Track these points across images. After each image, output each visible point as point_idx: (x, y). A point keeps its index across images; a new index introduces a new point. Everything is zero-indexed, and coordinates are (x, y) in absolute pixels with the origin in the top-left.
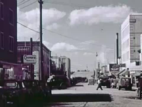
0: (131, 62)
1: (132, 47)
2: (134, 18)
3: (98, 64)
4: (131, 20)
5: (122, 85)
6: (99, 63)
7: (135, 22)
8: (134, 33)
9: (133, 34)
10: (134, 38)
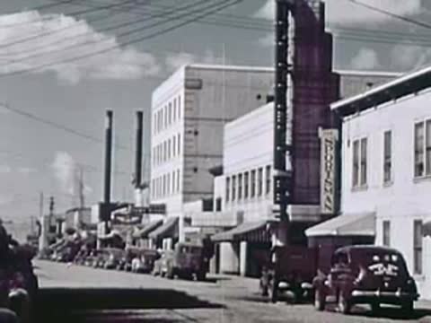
0: (185, 200)
1: (189, 159)
2: (196, 77)
3: (50, 200)
4: (190, 83)
5: (180, 266)
6: (52, 198)
7: (199, 87)
8: (197, 119)
9: (193, 122)
10: (196, 133)
